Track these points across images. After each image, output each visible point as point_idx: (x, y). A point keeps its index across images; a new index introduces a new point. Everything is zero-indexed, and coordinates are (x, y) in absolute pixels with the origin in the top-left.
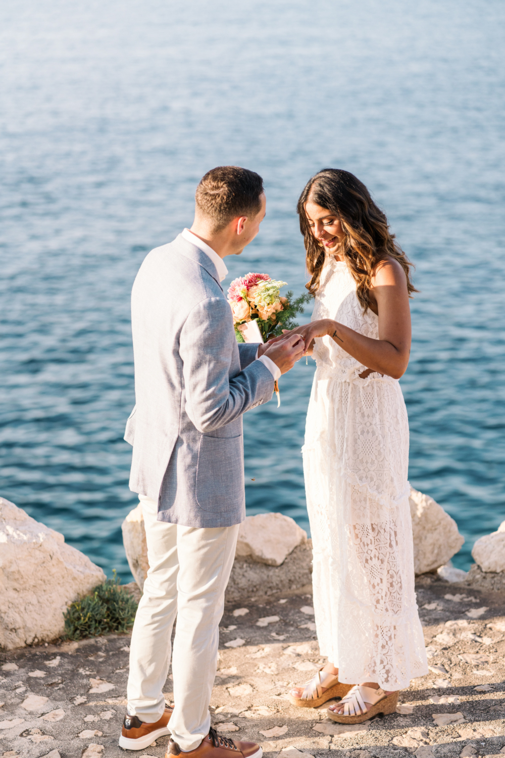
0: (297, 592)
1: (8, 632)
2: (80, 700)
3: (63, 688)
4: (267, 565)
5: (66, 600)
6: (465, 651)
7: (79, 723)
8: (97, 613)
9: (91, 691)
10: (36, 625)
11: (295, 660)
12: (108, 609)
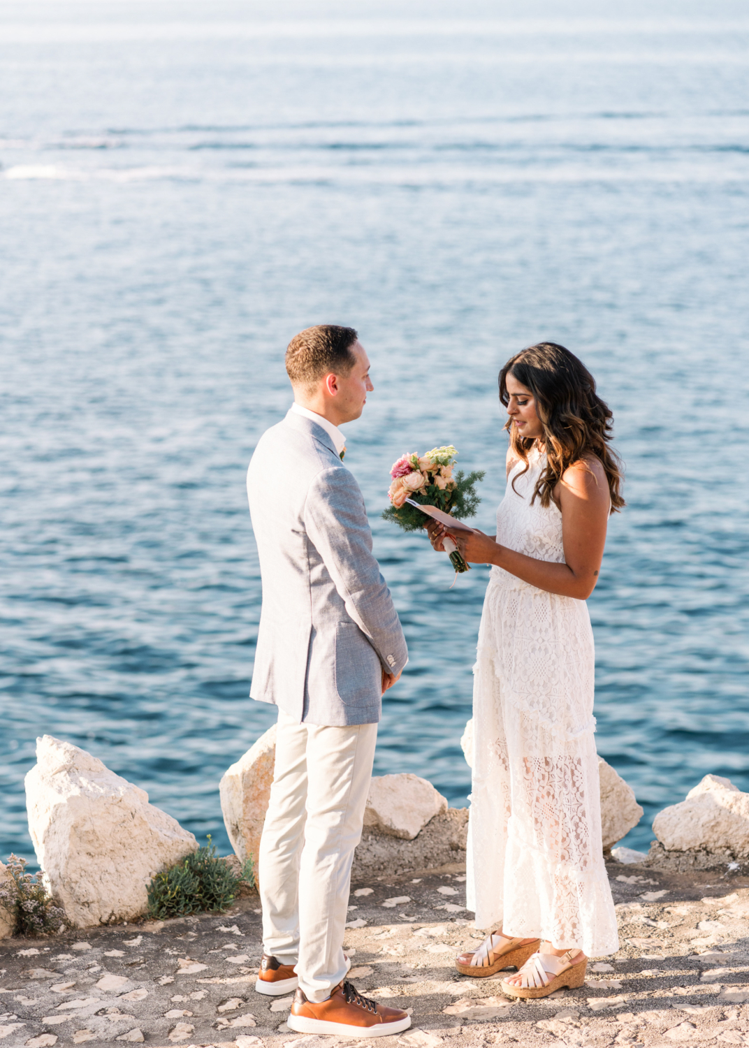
0: (434, 871)
1: (79, 907)
2: (165, 980)
3: (146, 968)
4: (397, 837)
5: (150, 870)
6: (635, 935)
7: (166, 1003)
8: (187, 886)
9: (179, 972)
10: (113, 899)
11: (427, 942)
12: (201, 883)
